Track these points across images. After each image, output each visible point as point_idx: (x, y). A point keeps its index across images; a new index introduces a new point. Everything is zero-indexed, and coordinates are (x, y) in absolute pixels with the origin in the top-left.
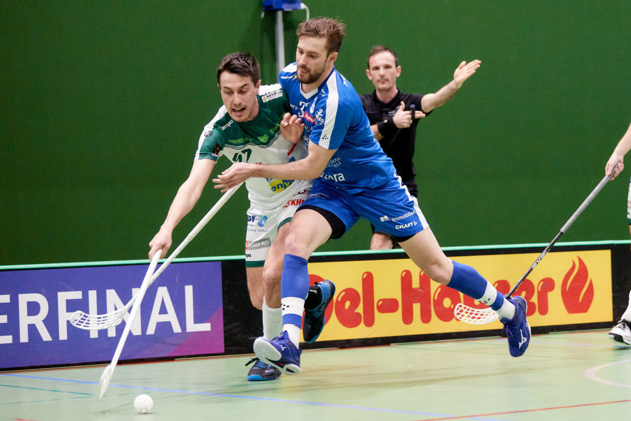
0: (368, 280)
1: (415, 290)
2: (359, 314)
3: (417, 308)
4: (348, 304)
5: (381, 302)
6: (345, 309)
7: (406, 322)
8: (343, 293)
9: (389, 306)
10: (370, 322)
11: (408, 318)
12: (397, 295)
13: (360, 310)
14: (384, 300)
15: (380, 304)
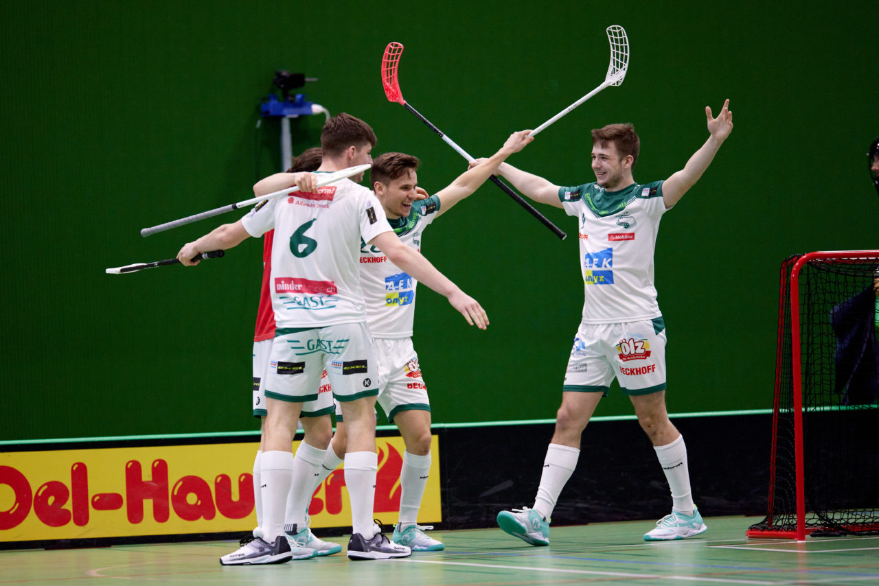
0: (80, 473)
1: (146, 484)
2: (67, 511)
3: (148, 505)
4: (51, 500)
5: (97, 498)
6: (48, 506)
7: (133, 520)
8: (46, 487)
9: (108, 502)
10: (82, 519)
11: (135, 515)
12: (121, 489)
13: (69, 506)
14: (102, 496)
15: (96, 500)
